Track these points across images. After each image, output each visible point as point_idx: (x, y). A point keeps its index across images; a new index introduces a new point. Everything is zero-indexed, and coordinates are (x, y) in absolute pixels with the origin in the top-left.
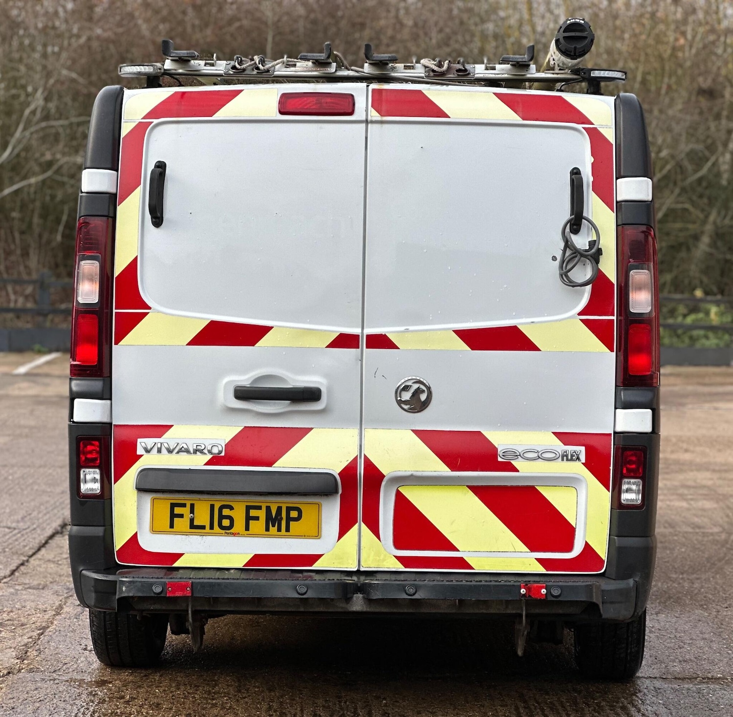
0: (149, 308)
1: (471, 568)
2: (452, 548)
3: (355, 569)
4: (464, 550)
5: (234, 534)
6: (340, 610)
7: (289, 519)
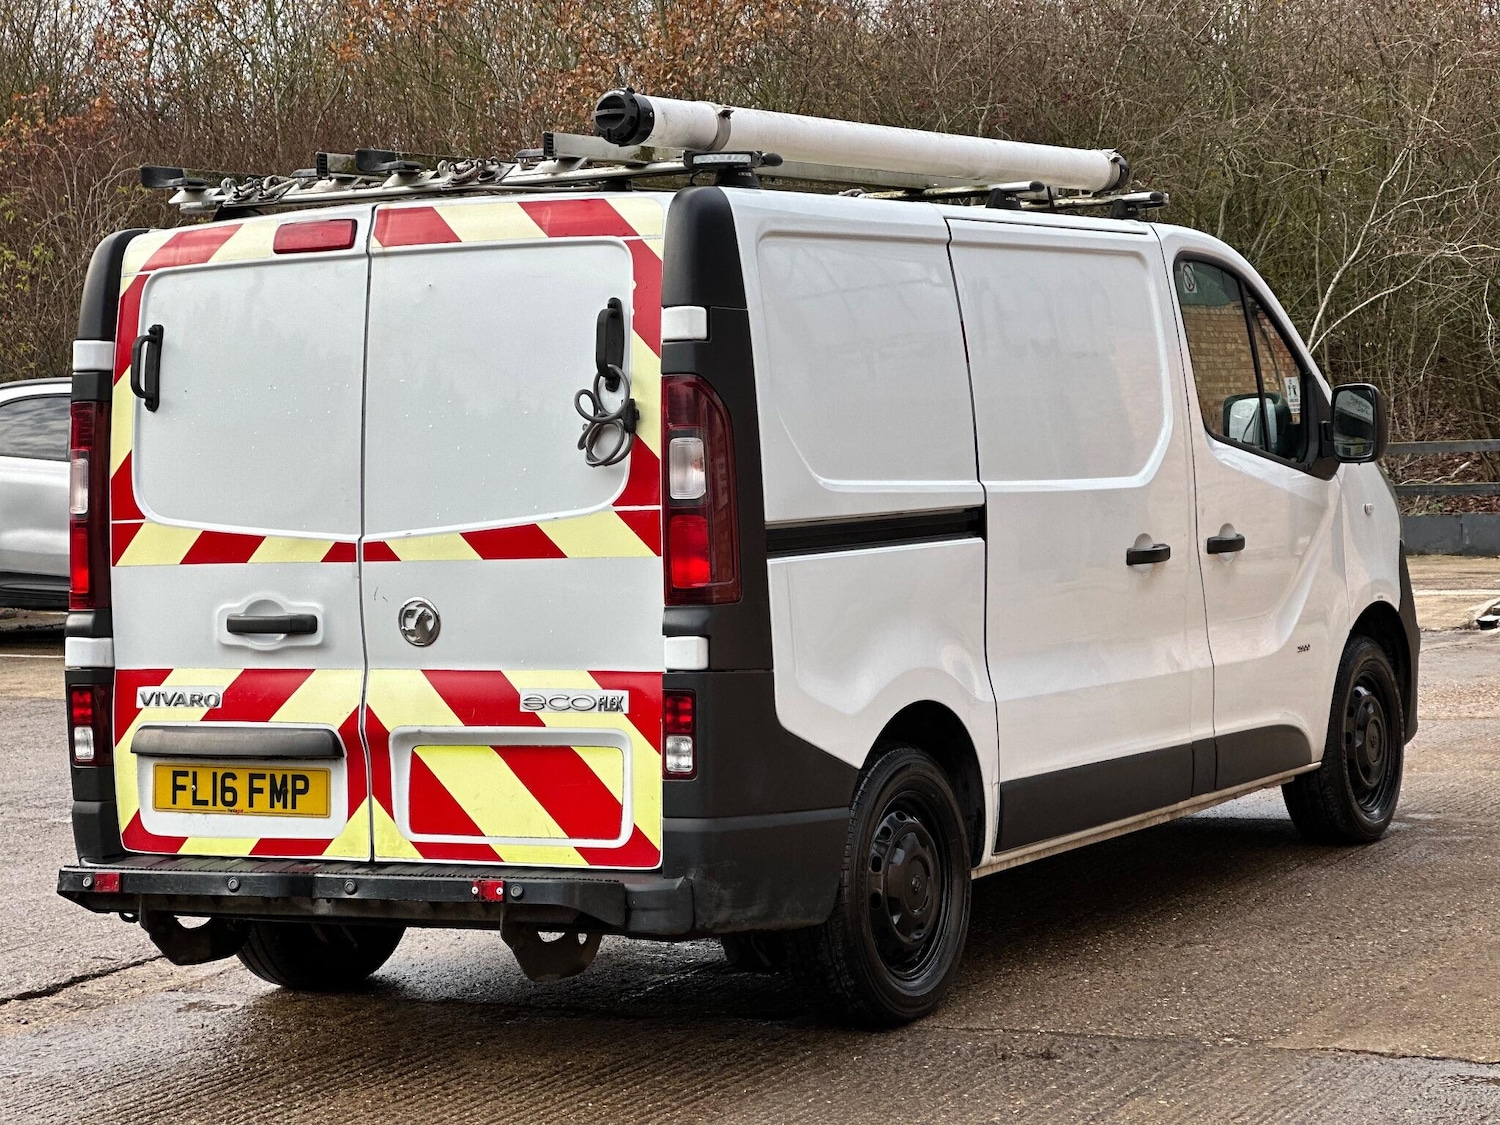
0: (144, 517)
1: (499, 859)
2: (475, 831)
3: (368, 860)
4: (492, 835)
5: (237, 812)
6: (304, 914)
7: (296, 792)
